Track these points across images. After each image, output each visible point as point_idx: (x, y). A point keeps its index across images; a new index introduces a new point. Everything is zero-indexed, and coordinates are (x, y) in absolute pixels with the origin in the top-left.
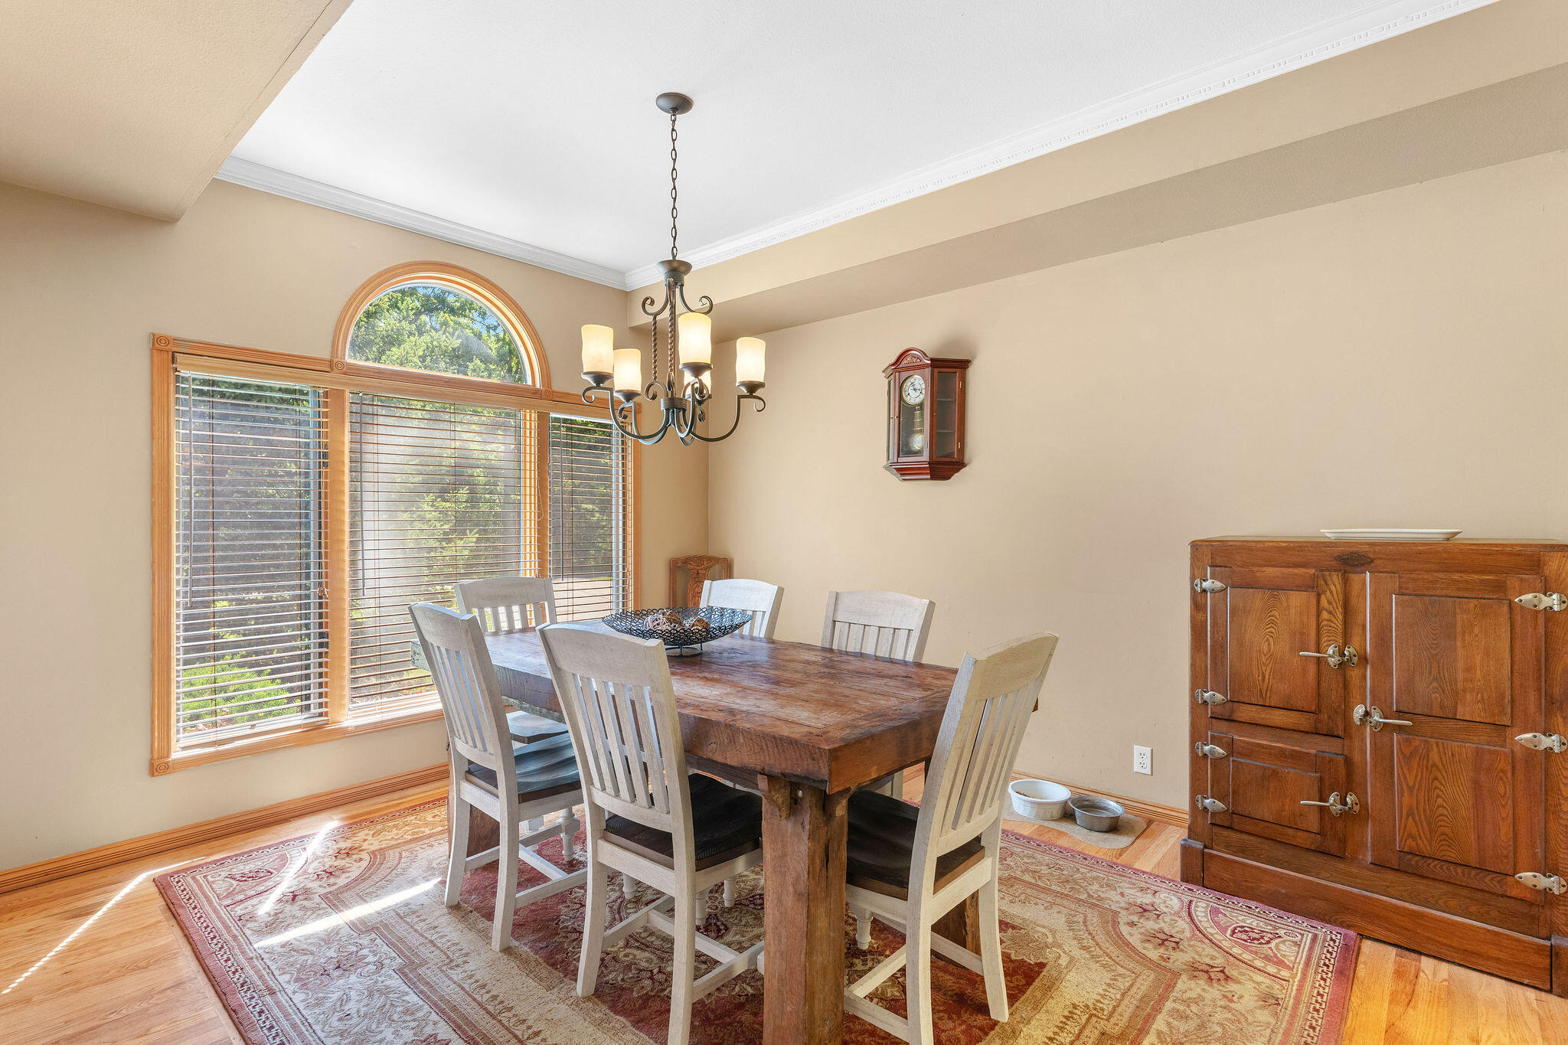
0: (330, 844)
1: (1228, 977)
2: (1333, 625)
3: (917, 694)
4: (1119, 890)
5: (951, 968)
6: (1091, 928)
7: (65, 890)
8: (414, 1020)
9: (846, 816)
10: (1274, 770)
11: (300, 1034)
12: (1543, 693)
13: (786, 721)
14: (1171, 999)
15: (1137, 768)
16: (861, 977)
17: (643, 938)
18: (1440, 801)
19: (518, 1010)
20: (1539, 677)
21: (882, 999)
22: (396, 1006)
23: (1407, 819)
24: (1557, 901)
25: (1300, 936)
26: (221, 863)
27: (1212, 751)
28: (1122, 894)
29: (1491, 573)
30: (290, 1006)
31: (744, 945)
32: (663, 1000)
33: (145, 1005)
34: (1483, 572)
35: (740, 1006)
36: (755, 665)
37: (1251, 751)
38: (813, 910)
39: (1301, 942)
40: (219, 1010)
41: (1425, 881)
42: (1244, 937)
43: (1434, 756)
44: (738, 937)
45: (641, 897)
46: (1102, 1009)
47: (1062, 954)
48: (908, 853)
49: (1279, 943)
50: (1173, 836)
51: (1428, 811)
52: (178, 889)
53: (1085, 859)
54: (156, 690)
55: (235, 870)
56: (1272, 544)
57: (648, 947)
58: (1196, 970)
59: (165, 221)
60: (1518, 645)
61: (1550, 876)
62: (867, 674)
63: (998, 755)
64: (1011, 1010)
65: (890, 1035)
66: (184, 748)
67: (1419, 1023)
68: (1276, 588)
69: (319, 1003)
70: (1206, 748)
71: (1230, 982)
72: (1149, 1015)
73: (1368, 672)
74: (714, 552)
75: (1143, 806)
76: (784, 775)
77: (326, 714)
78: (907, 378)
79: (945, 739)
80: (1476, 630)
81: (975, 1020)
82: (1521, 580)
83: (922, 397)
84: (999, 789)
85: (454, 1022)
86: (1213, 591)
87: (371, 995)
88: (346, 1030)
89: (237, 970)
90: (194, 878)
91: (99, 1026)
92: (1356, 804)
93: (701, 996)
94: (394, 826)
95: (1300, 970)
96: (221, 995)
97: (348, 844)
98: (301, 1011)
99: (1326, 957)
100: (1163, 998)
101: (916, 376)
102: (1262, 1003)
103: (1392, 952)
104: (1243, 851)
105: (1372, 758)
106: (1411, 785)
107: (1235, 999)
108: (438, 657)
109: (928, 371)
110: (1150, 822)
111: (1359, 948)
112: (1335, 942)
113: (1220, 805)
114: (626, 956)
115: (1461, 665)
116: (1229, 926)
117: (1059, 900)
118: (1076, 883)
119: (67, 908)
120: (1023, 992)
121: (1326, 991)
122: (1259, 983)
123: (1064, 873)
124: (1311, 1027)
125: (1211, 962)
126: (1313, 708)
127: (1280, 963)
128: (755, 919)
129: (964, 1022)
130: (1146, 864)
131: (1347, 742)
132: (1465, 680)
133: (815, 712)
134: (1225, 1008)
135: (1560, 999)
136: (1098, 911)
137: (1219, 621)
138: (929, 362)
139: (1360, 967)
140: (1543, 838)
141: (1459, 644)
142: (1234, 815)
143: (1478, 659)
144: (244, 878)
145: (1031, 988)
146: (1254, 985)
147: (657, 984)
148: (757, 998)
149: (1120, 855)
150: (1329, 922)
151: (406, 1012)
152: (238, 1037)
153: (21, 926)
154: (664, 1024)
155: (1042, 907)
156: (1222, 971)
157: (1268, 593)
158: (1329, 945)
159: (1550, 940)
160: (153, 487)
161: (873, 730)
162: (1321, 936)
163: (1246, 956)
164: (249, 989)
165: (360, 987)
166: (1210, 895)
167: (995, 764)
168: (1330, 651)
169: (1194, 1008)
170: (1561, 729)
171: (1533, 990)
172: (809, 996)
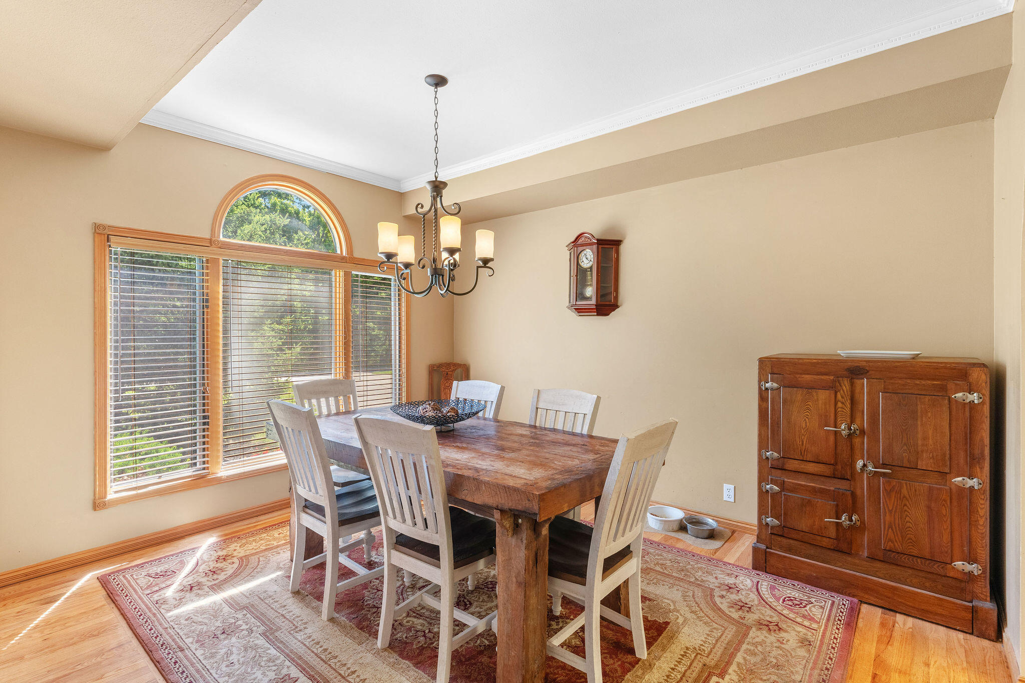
0: (212, 553)
1: (780, 628)
2: (844, 411)
3: (591, 456)
4: (715, 576)
5: (611, 626)
6: (697, 599)
7: (39, 586)
8: (275, 665)
9: (548, 535)
10: (809, 500)
11: (202, 676)
12: (969, 452)
13: (511, 476)
14: (746, 643)
15: (725, 498)
16: (556, 633)
17: (418, 611)
18: (908, 519)
19: (341, 658)
20: (966, 444)
21: (569, 646)
22: (263, 657)
23: (888, 530)
24: (976, 580)
25: (824, 603)
26: (141, 566)
27: (771, 489)
28: (716, 578)
29: (938, 380)
30: (194, 658)
31: (482, 614)
32: (432, 650)
33: (99, 659)
34: (934, 379)
35: (481, 653)
36: (488, 438)
37: (795, 489)
38: (528, 593)
39: (824, 606)
40: (148, 662)
41: (899, 568)
42: (790, 603)
43: (905, 491)
44: (478, 609)
45: (415, 584)
46: (704, 650)
47: (680, 616)
48: (586, 556)
49: (812, 607)
50: (747, 541)
51: (901, 525)
52: (114, 584)
53: (694, 556)
54: (97, 454)
55: (150, 571)
56: (808, 361)
57: (421, 616)
58: (762, 625)
59: (102, 150)
60: (954, 423)
61: (972, 564)
62: (559, 443)
63: (641, 495)
64: (649, 652)
65: (574, 668)
66: (116, 492)
67: (895, 656)
68: (811, 387)
69: (213, 656)
70: (768, 486)
71: (781, 632)
72: (732, 653)
73: (865, 440)
74: (457, 360)
75: (728, 522)
76: (511, 510)
77: (208, 468)
78: (581, 252)
79: (609, 487)
80: (929, 414)
81: (627, 658)
82: (956, 384)
83: (591, 263)
84: (641, 516)
85: (300, 666)
86: (772, 389)
87: (246, 650)
88: (231, 673)
89: (158, 636)
90: (124, 576)
91: (70, 674)
92: (858, 521)
93: (457, 647)
94: (253, 540)
95: (823, 623)
96: (149, 652)
97: (224, 553)
98: (202, 661)
99: (839, 615)
100: (741, 643)
101: (588, 250)
102: (801, 644)
103: (880, 611)
104: (789, 550)
105: (867, 493)
106: (891, 509)
107: (784, 642)
108: (286, 434)
109: (595, 247)
110: (733, 532)
111: (860, 609)
112: (845, 605)
113: (776, 522)
114: (408, 622)
115: (920, 436)
116: (782, 597)
117: (677, 582)
118: (688, 572)
119: (42, 597)
120: (655, 640)
121: (839, 636)
122: (799, 632)
123: (681, 565)
124: (830, 658)
125: (770, 620)
126: (832, 462)
127: (812, 619)
128: (488, 597)
129: (619, 660)
130: (731, 558)
131: (852, 483)
132: (923, 445)
133: (528, 470)
134: (778, 648)
135: (978, 638)
136: (702, 589)
137: (776, 408)
138: (596, 241)
139: (860, 620)
140: (968, 541)
141: (919, 423)
142: (784, 528)
143: (930, 432)
144: (157, 576)
145: (661, 637)
146: (796, 633)
147: (428, 639)
148: (492, 647)
149: (715, 553)
150: (842, 594)
151: (269, 660)
152: (162, 678)
153: (12, 609)
154: (434, 665)
155: (667, 587)
156: (777, 625)
157: (805, 391)
158: (841, 608)
159: (972, 603)
160: (95, 323)
161: (565, 481)
162: (837, 602)
163: (792, 616)
164: (166, 648)
165: (239, 645)
166: (770, 578)
167: (639, 501)
168: (843, 427)
169: (760, 648)
170: (979, 475)
171: (962, 633)
172: (525, 646)
